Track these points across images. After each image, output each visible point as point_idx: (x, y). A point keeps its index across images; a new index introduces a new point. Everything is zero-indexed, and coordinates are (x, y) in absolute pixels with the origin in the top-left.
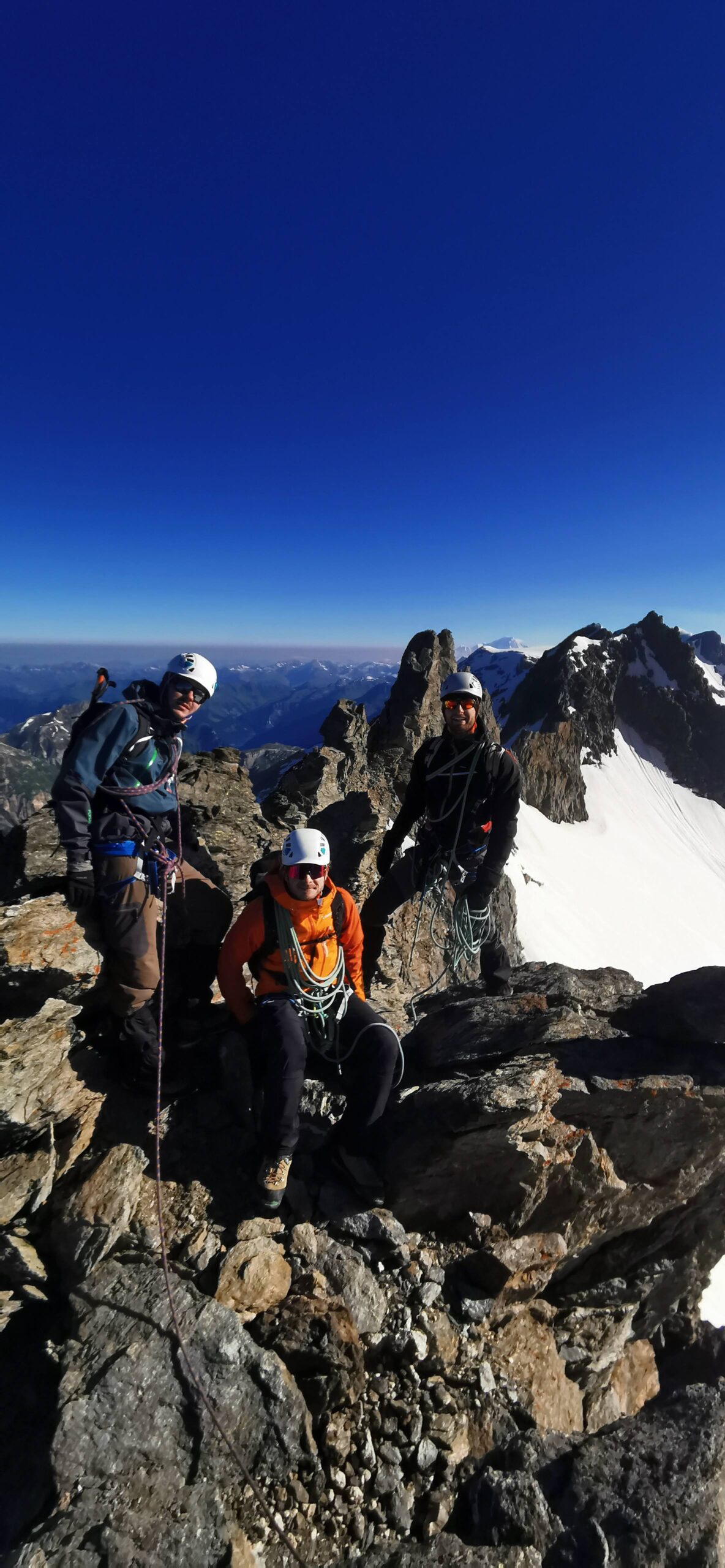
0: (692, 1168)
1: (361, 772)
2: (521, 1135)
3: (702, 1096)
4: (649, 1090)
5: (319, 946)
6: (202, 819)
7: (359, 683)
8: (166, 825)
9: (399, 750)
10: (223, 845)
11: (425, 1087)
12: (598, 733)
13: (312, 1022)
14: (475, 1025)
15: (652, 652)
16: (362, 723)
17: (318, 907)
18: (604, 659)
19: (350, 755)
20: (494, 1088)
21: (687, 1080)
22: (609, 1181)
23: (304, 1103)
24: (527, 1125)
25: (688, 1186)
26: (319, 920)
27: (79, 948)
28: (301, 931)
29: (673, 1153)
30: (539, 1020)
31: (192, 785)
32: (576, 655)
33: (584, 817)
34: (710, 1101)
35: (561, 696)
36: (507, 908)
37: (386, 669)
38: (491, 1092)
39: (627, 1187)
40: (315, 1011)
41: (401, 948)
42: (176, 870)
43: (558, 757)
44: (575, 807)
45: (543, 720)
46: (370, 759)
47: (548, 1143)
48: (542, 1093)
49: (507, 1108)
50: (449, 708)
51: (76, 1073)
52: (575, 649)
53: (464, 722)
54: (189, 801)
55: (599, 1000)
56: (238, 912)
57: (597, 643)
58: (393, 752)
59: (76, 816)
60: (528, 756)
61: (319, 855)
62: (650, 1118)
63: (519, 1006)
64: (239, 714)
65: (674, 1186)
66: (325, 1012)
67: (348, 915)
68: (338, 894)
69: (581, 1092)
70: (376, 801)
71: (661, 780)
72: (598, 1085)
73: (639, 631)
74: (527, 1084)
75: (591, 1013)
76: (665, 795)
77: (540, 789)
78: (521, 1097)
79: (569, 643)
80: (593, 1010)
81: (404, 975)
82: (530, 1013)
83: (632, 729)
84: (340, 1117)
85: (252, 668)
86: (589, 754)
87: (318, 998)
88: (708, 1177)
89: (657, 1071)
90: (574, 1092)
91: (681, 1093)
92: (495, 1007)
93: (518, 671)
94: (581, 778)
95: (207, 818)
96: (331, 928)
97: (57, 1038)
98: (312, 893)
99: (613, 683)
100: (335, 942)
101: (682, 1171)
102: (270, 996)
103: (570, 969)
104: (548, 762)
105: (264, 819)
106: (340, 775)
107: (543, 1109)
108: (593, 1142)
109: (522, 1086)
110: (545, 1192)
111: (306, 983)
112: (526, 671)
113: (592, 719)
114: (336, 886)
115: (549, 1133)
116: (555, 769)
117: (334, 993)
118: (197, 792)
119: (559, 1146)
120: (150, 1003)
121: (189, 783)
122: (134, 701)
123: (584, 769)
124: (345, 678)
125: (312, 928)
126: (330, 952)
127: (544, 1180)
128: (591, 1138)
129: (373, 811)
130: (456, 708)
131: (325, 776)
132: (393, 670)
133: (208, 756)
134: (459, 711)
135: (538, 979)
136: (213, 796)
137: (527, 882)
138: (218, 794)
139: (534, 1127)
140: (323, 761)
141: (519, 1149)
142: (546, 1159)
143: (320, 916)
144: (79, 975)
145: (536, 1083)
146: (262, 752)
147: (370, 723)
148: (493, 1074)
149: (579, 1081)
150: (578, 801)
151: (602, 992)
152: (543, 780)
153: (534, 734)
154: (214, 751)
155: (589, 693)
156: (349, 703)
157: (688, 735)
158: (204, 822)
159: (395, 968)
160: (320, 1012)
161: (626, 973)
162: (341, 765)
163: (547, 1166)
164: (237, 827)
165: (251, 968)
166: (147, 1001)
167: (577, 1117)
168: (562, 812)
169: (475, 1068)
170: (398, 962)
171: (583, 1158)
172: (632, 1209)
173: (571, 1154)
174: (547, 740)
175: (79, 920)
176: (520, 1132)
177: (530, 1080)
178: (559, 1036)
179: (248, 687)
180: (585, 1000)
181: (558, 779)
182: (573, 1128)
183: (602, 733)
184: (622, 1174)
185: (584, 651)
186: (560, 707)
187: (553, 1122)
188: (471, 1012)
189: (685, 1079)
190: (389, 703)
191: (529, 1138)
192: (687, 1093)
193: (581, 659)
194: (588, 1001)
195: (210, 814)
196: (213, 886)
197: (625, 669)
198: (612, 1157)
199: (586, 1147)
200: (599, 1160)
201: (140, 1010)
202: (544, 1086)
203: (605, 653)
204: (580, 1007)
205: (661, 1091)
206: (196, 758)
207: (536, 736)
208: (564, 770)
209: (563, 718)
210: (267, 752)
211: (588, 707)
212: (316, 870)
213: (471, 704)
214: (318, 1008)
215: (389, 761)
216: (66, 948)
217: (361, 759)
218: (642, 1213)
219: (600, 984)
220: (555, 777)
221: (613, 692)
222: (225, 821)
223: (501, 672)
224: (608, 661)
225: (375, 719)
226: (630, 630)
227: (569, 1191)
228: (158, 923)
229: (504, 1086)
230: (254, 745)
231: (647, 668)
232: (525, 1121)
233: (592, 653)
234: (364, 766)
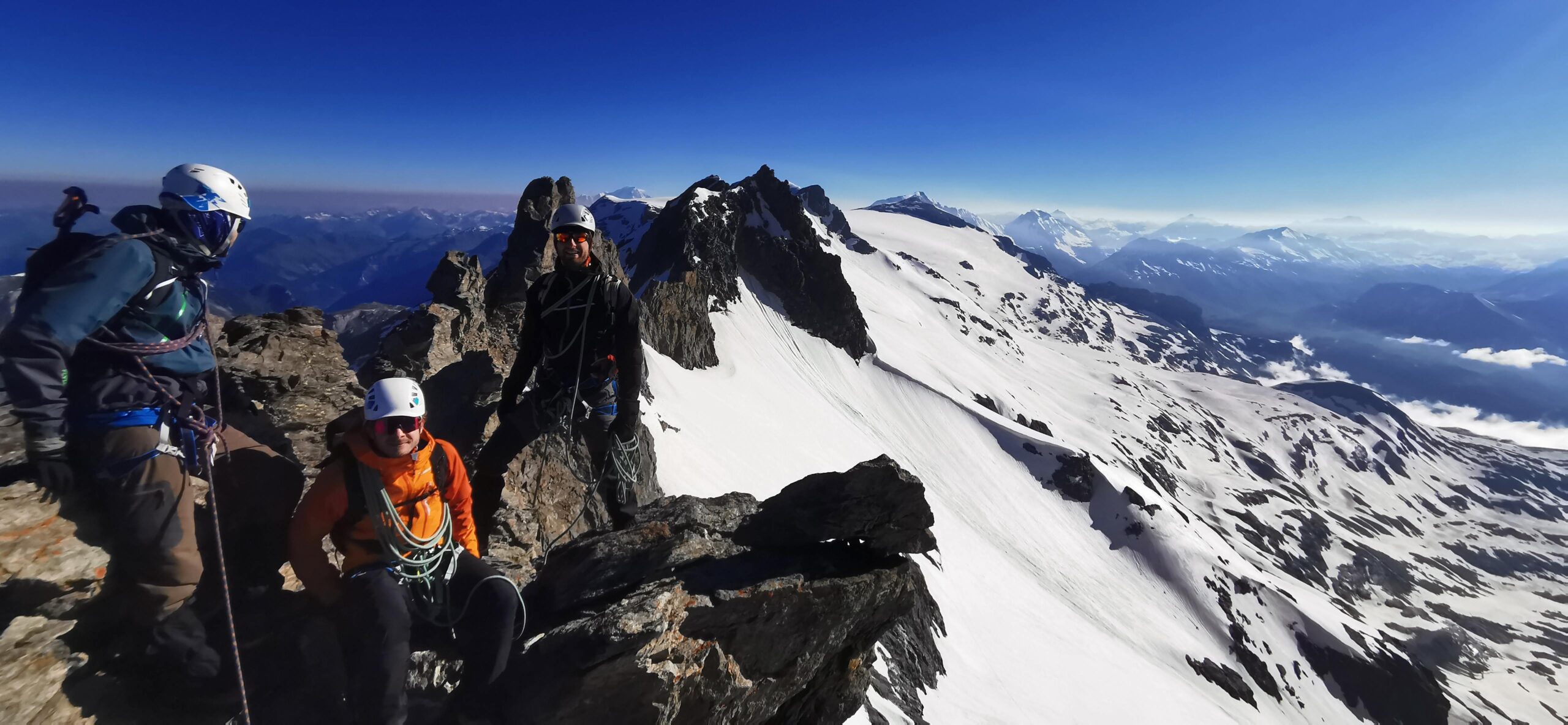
0: (807, 654)
1: (480, 329)
2: (650, 657)
3: (812, 589)
4: (766, 592)
5: (419, 505)
6: (275, 391)
7: (471, 233)
8: (202, 385)
9: (522, 304)
10: (307, 421)
11: (550, 632)
12: (722, 281)
13: (417, 587)
14: (599, 561)
15: (767, 204)
16: (477, 276)
17: (413, 462)
18: (724, 210)
19: (466, 311)
20: (620, 617)
21: (798, 578)
22: (737, 683)
23: (413, 678)
24: (655, 646)
25: (805, 671)
26: (416, 476)
27: (66, 549)
28: (394, 492)
29: (790, 645)
30: (663, 546)
31: (259, 353)
32: (697, 206)
33: (715, 362)
34: (818, 592)
35: (686, 246)
36: (646, 457)
37: (502, 218)
38: (617, 622)
39: (753, 684)
40: (419, 575)
41: (537, 510)
42: (218, 440)
43: (687, 306)
44: (706, 352)
45: (670, 270)
46: (489, 315)
47: (678, 660)
48: (668, 614)
49: (634, 634)
50: (561, 241)
51: (79, 709)
52: (697, 200)
53: (577, 256)
54: (256, 372)
55: (724, 522)
56: (310, 482)
57: (717, 194)
58: (515, 307)
59: (41, 379)
60: (658, 306)
61: (412, 406)
62: (768, 619)
63: (643, 536)
64: (322, 271)
65: (793, 675)
66: (431, 575)
67: (451, 468)
68: (438, 446)
69: (706, 607)
70: (498, 360)
71: (782, 323)
72: (722, 597)
73: (754, 184)
74: (652, 608)
75: (718, 536)
76: (785, 337)
77: (671, 337)
78: (646, 620)
79: (690, 194)
80: (719, 532)
81: (543, 539)
82: (653, 541)
83: (753, 277)
84: (458, 683)
85: (334, 216)
86: (715, 302)
87: (422, 561)
88: (821, 660)
89: (773, 576)
90: (699, 608)
91: (793, 591)
92: (619, 541)
93: (643, 221)
94: (710, 325)
95: (282, 391)
96: (432, 483)
97: (39, 668)
98: (405, 449)
99: (733, 233)
100: (437, 499)
101: (799, 659)
102: (361, 568)
103: (697, 499)
104: (678, 311)
105: (361, 387)
106: (455, 334)
107: (669, 629)
108: (720, 651)
109: (647, 611)
110: (678, 706)
111: (405, 547)
112: (651, 221)
113: (716, 268)
114: (435, 437)
115: (678, 650)
116: (685, 317)
117: (441, 553)
118: (267, 362)
119: (688, 661)
120: (192, 601)
121: (254, 351)
122: (144, 235)
123: (713, 317)
124: (454, 228)
125: (409, 486)
126: (433, 510)
127: (676, 694)
128: (718, 647)
129: (496, 370)
130: (568, 241)
131: (436, 336)
132: (509, 219)
133: (279, 318)
134: (572, 244)
135: (666, 512)
136: (290, 365)
137: (664, 430)
138: (296, 362)
139: (663, 647)
140: (434, 320)
141: (649, 671)
142: (676, 675)
143: (417, 473)
144: (70, 583)
145: (662, 605)
146: (356, 313)
147: (487, 277)
148: (620, 605)
149: (704, 597)
150: (708, 347)
151: (727, 515)
152: (674, 329)
153: (662, 284)
154: (287, 312)
155: (712, 243)
156: (460, 255)
157: (802, 281)
158: (278, 396)
159: (532, 532)
160: (426, 576)
161: (749, 495)
162: (456, 323)
163: (678, 681)
164: (324, 398)
165: (334, 540)
166: (186, 600)
167: (704, 630)
168: (693, 358)
169: (599, 605)
170: (534, 526)
171: (711, 669)
172: (759, 703)
173: (700, 666)
174: (676, 289)
175: (63, 513)
176: (649, 655)
177: (655, 603)
178: (682, 558)
179: (331, 239)
180: (711, 525)
181: (688, 327)
182: (701, 642)
183: (726, 281)
184: (747, 674)
185: (705, 202)
186: (685, 256)
187: (682, 640)
188: (595, 549)
189: (797, 578)
190: (505, 254)
191: (658, 658)
192: (799, 589)
193: (703, 209)
194: (714, 525)
195: (286, 385)
196: (273, 454)
197: (744, 220)
198: (738, 660)
199: (714, 657)
200: (726, 666)
201: (177, 614)
202: (670, 607)
203: (724, 204)
204: (706, 532)
205: (777, 591)
206: (262, 321)
207: (665, 286)
208: (694, 318)
209: (690, 267)
210: (362, 313)
211: (711, 257)
212: (408, 423)
213: (584, 237)
214: (422, 572)
215: (511, 317)
216: (44, 552)
217: (479, 316)
218: (768, 704)
219: (725, 509)
220: (685, 326)
221: (734, 241)
222: (308, 392)
223: (625, 222)
224: (728, 212)
225: (492, 272)
226: (745, 183)
227: (701, 700)
228: (198, 507)
229: (630, 614)
230: (345, 306)
231: (763, 219)
232: (653, 643)
233: (712, 203)
234: (482, 323)
